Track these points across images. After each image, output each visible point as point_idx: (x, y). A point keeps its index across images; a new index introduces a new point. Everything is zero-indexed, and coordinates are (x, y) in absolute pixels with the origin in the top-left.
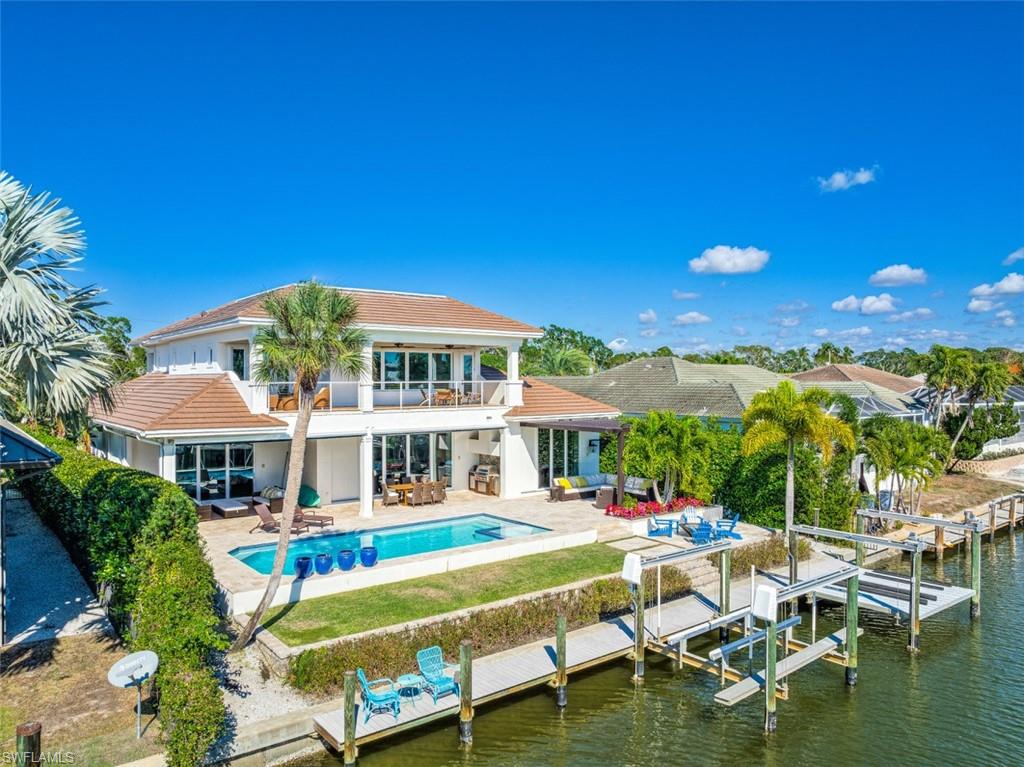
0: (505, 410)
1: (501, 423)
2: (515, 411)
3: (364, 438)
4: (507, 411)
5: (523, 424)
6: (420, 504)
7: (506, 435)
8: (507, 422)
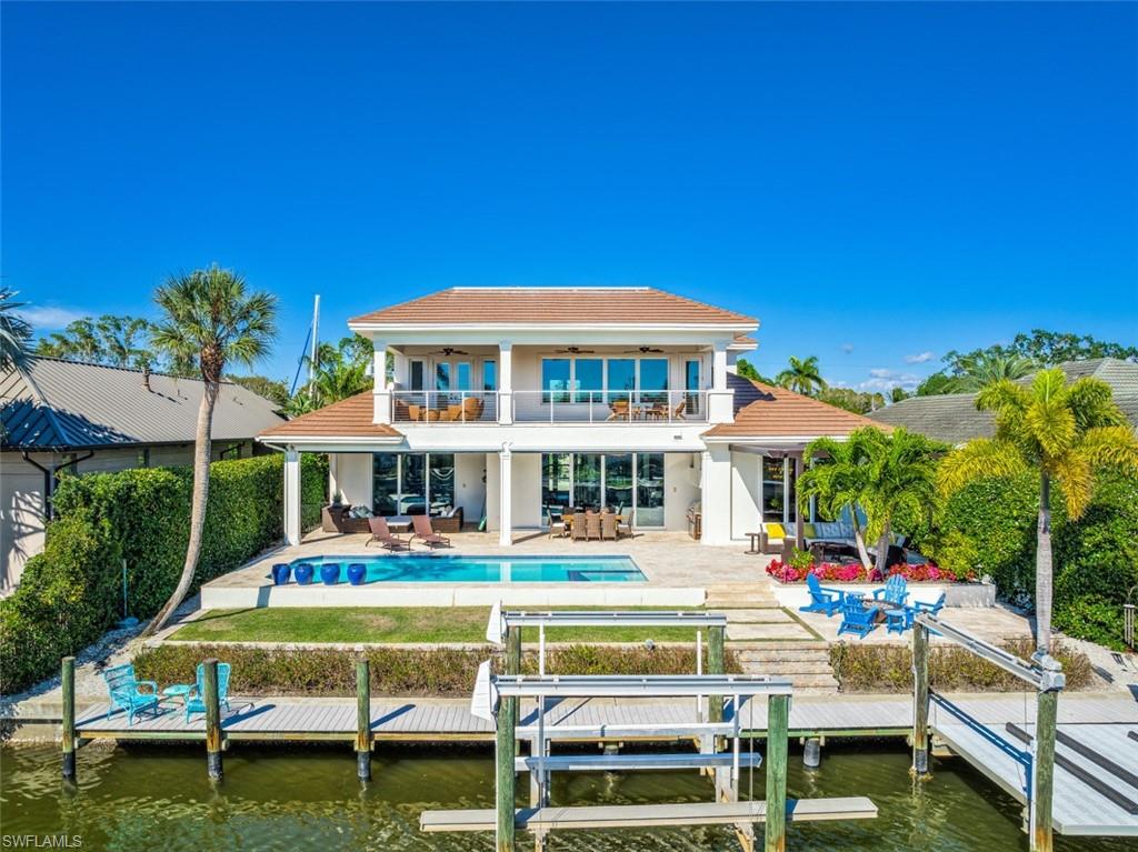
0: (706, 428)
1: (700, 445)
2: (719, 430)
3: (501, 454)
4: (709, 428)
5: (731, 447)
6: (584, 539)
7: (707, 462)
8: (706, 444)
